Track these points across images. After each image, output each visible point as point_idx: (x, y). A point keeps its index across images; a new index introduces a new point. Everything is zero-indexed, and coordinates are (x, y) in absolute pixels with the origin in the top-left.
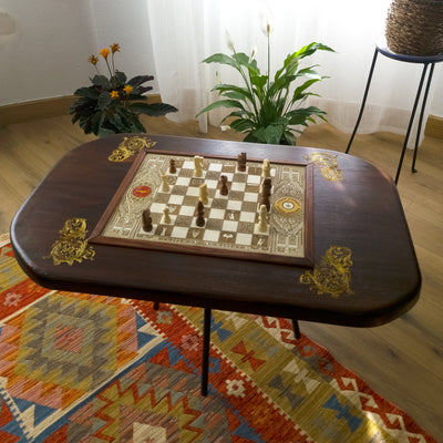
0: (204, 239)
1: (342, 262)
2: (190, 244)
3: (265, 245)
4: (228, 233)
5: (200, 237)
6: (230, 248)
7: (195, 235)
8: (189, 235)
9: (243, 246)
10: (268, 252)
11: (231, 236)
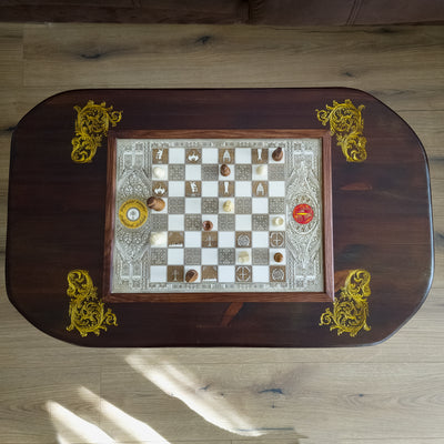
0: (216, 150)
1: (82, 141)
2: (229, 141)
3: (155, 151)
4: (193, 162)
5: (221, 153)
6: (189, 141)
7: (227, 155)
8: (232, 153)
9: (177, 145)
10: (152, 142)
11: (190, 158)
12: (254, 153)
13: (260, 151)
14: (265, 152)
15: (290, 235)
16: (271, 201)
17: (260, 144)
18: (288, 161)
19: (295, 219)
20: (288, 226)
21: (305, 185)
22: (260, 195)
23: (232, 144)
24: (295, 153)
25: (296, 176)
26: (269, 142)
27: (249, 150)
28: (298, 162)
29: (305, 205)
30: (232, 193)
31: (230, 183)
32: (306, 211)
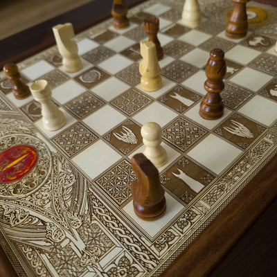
0: (266, 123)
12: (202, 174)
13: (196, 186)
14: (185, 195)
15: (23, 126)
16: (92, 137)
17: (211, 199)
18: (117, 218)
19: (26, 146)
20: (33, 131)
21: (40, 209)
22: (119, 129)
23: (259, 151)
24: (116, 252)
25: (74, 208)
26: (199, 220)
27: (218, 171)
28: (92, 241)
29: (19, 177)
30: (168, 100)
31: (187, 108)
32: (12, 169)
